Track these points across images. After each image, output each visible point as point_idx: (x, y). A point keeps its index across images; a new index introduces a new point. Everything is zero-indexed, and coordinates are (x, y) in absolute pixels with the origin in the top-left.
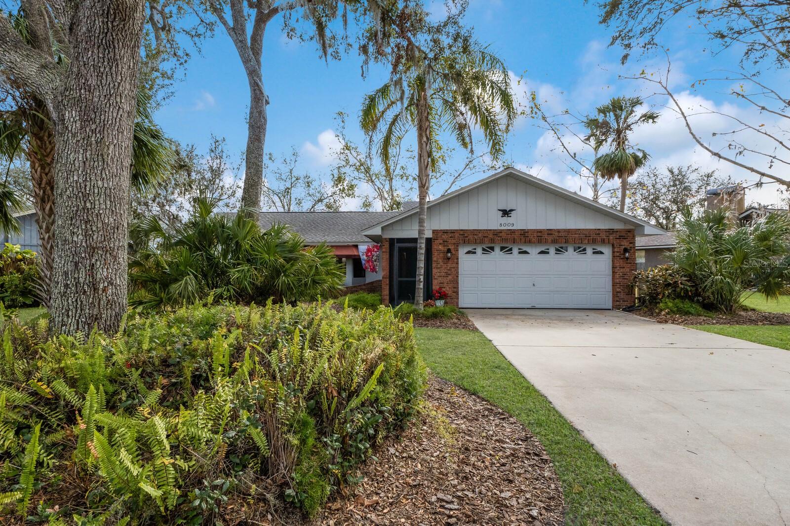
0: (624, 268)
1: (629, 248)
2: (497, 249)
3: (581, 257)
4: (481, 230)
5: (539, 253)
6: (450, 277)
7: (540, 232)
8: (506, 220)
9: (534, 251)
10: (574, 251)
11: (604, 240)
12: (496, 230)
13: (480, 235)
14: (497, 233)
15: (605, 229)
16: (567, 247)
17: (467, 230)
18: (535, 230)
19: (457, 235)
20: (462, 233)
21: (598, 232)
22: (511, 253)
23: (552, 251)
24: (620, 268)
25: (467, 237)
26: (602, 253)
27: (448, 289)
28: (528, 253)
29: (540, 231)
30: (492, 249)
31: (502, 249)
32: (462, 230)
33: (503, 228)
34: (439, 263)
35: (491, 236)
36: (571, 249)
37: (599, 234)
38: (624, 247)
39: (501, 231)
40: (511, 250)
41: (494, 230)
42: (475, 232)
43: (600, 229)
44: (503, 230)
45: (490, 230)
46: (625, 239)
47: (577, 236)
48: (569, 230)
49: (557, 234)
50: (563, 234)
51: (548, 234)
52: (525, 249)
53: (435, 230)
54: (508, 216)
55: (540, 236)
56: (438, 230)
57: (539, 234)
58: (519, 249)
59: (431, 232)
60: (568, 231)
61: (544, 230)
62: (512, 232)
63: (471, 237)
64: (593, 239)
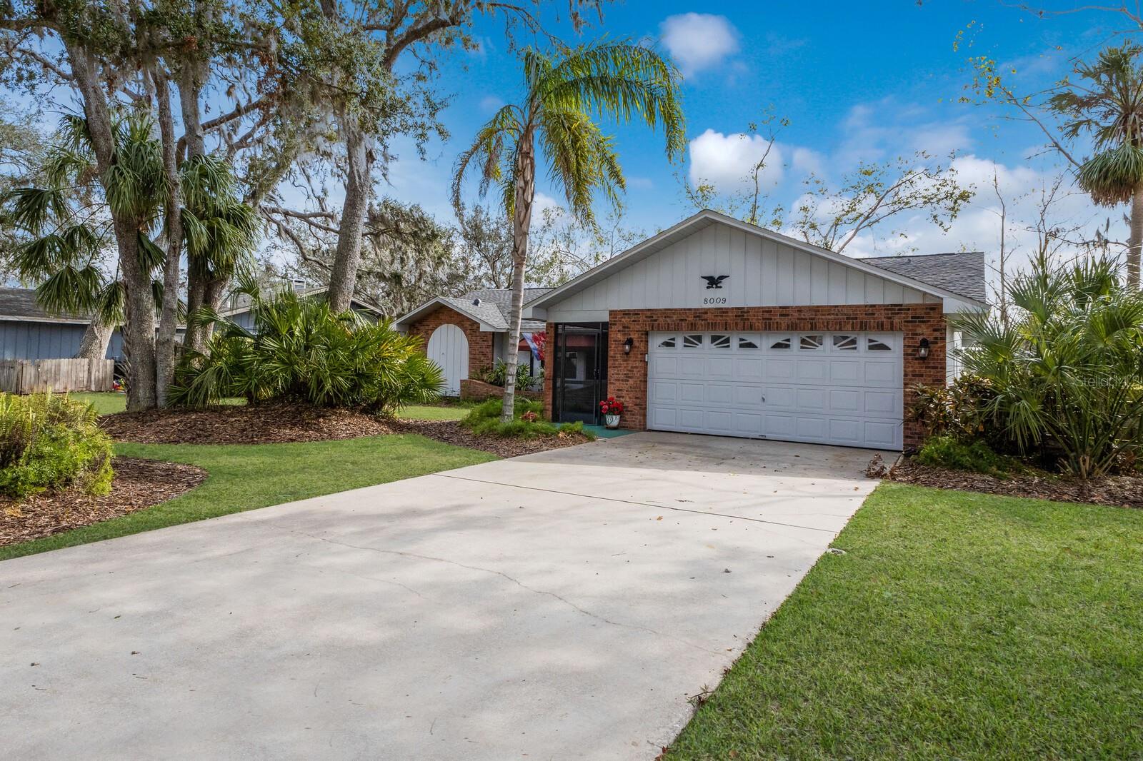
0: (922, 376)
1: (931, 339)
2: (707, 340)
3: (848, 354)
4: (676, 310)
5: (774, 347)
6: (631, 381)
7: (767, 312)
8: (714, 293)
9: (764, 342)
10: (835, 344)
11: (882, 325)
12: (698, 309)
13: (675, 317)
14: (699, 314)
15: (884, 306)
16: (821, 337)
17: (656, 310)
18: (759, 308)
19: (642, 318)
20: (649, 314)
21: (871, 310)
22: (728, 346)
23: (796, 343)
24: (913, 376)
25: (656, 320)
26: (886, 348)
27: (628, 399)
28: (754, 346)
29: (768, 310)
30: (699, 339)
31: (714, 339)
32: (649, 310)
33: (709, 306)
34: (617, 360)
35: (691, 319)
36: (828, 341)
37: (873, 314)
38: (921, 337)
39: (706, 311)
40: (727, 341)
41: (695, 309)
42: (667, 313)
43: (874, 306)
44: (709, 309)
45: (690, 309)
46: (923, 322)
47: (832, 317)
48: (818, 307)
49: (796, 314)
50: (807, 315)
51: (781, 315)
52: (750, 339)
53: (613, 311)
54: (717, 287)
55: (768, 319)
56: (616, 311)
57: (767, 315)
58: (741, 340)
59: (608, 312)
60: (817, 309)
61: (774, 308)
62: (723, 312)
63: (661, 320)
64: (861, 322)
